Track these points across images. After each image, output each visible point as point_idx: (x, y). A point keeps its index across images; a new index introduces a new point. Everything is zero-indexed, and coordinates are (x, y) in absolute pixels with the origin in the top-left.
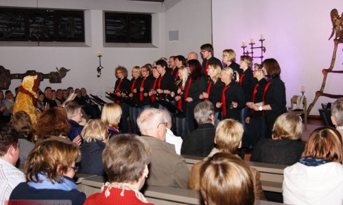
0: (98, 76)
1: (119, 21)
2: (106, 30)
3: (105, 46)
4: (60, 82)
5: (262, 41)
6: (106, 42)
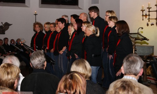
3: (40, 7)
4: (4, 34)
6: (42, 3)
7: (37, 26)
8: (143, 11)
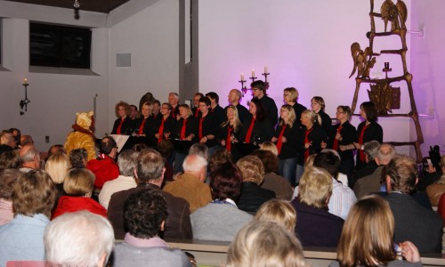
0: (22, 113)
1: (46, 36)
2: (32, 48)
5: (266, 75)
7: (121, 108)
8: (242, 82)
